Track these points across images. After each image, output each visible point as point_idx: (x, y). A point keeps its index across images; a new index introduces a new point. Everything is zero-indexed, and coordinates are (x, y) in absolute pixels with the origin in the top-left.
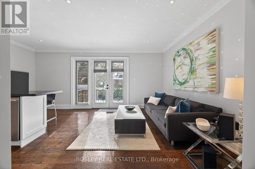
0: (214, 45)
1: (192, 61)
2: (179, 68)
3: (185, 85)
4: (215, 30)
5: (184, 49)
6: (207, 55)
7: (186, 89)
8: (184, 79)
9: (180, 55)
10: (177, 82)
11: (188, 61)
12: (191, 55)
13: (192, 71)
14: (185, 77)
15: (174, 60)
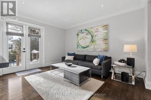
0: (107, 31)
1: (92, 37)
2: (83, 39)
3: (87, 48)
4: (107, 25)
5: (86, 30)
6: (103, 35)
7: (88, 50)
8: (86, 45)
9: (83, 33)
10: (80, 46)
11: (89, 36)
12: (92, 34)
13: (92, 41)
14: (88, 44)
15: (78, 35)
